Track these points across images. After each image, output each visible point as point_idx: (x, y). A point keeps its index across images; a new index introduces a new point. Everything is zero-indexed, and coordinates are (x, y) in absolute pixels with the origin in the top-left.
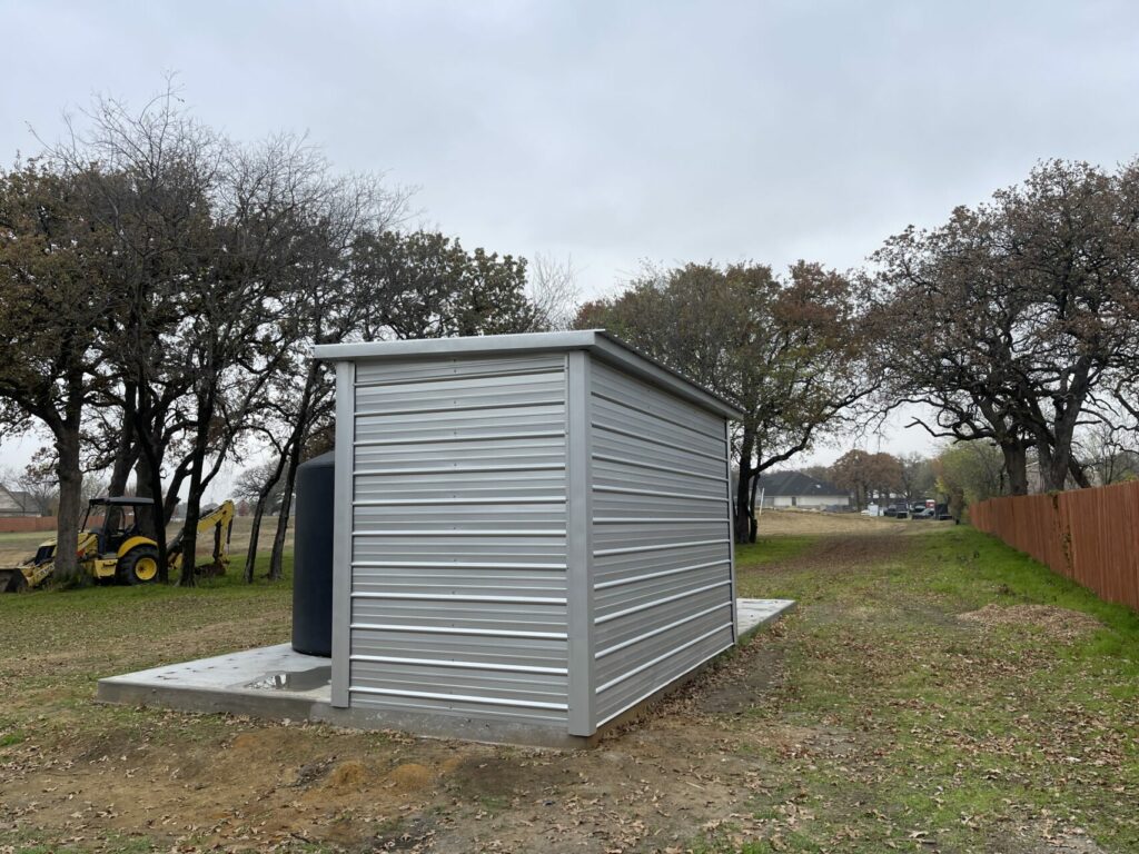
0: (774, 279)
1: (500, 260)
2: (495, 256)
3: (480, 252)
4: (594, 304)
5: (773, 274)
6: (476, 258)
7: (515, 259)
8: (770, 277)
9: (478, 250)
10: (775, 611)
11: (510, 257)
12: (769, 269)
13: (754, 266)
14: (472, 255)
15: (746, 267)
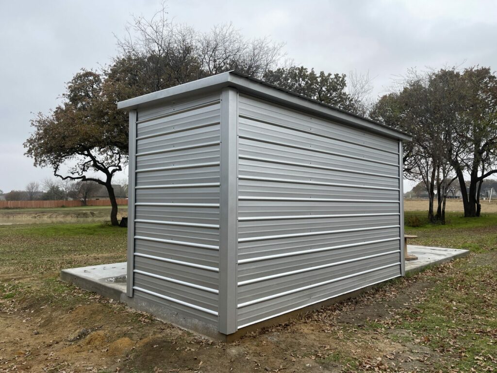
0: (492, 74)
1: (333, 76)
2: (330, 75)
3: (322, 73)
4: (388, 95)
5: (492, 72)
6: (320, 77)
7: (340, 75)
8: (489, 73)
9: (321, 72)
10: (448, 256)
11: (337, 75)
12: (489, 69)
13: (480, 68)
14: (318, 75)
15: (476, 69)
